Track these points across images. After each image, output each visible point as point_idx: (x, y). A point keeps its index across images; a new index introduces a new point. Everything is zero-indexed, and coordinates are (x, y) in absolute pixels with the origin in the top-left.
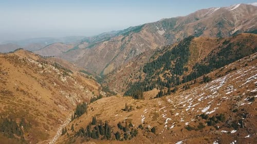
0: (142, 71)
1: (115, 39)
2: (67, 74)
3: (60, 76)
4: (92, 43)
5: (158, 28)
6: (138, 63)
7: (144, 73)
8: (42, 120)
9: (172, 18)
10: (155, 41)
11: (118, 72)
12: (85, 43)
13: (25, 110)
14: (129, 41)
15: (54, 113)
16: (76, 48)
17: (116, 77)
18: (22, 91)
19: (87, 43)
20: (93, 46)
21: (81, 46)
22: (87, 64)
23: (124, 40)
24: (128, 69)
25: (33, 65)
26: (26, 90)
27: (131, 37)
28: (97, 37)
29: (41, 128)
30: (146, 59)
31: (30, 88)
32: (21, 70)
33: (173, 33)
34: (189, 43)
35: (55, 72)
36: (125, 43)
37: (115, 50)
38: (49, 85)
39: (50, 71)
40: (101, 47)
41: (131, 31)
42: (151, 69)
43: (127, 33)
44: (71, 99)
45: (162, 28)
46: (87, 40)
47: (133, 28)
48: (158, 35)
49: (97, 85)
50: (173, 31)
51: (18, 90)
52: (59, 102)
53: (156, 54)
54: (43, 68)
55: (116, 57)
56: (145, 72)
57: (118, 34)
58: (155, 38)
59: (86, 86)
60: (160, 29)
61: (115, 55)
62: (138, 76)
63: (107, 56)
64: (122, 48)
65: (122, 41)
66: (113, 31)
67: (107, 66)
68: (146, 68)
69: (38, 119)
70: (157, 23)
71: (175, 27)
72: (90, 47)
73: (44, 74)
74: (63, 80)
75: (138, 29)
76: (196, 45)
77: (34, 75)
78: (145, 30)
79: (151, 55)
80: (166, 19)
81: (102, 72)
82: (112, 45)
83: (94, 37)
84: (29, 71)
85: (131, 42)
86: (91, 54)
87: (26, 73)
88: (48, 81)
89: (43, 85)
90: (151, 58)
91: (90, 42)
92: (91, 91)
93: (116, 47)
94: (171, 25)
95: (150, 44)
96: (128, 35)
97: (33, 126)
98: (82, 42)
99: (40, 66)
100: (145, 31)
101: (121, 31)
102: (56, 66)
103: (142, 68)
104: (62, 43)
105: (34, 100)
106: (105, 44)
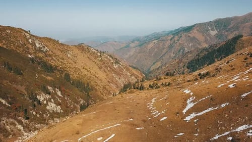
0: (186, 67)
1: (164, 38)
2: (119, 63)
3: (113, 63)
4: (142, 42)
5: (210, 28)
6: (183, 60)
7: (187, 70)
8: (100, 89)
9: (226, 18)
10: (206, 41)
11: (163, 68)
12: (136, 42)
13: (89, 81)
14: (178, 40)
15: (107, 87)
16: (128, 46)
17: (161, 73)
18: (86, 69)
19: (138, 42)
20: (143, 44)
21: (132, 45)
22: (136, 60)
23: (173, 40)
24: (173, 65)
25: (94, 53)
26: (89, 69)
27: (181, 37)
28: (148, 36)
29: (99, 93)
30: (191, 57)
31: (91, 68)
32: (86, 56)
33: (226, 33)
34: (236, 42)
35: (109, 60)
36: (174, 42)
37: (163, 49)
38: (105, 68)
39: (106, 59)
40: (151, 45)
41: (181, 31)
42: (194, 66)
43: (178, 33)
44: (120, 81)
45: (215, 29)
46: (138, 39)
47: (184, 28)
48: (209, 35)
49: (142, 75)
50: (227, 31)
51: (84, 68)
52: (111, 82)
53: (201, 52)
54: (101, 56)
55: (163, 55)
56: (188, 68)
57: (168, 34)
58: (206, 38)
59: (132, 74)
60: (212, 30)
61: (163, 53)
62: (181, 72)
63: (155, 54)
64: (171, 47)
65: (171, 40)
66: (164, 32)
67: (154, 64)
68: (190, 65)
69: (97, 88)
70: (210, 23)
71: (229, 27)
72: (140, 46)
73: (101, 60)
74: (115, 66)
75: (188, 29)
76: (244, 44)
77: (95, 60)
78: (195, 29)
79: (197, 53)
80: (220, 19)
81: (149, 69)
82: (161, 44)
83: (145, 37)
84: (91, 57)
85: (180, 42)
86: (140, 52)
87: (89, 58)
88: (104, 65)
89: (100, 68)
90: (197, 55)
91: (140, 42)
92: (136, 78)
93: (165, 45)
94: (225, 26)
95: (200, 44)
96: (178, 35)
97: (94, 91)
98: (133, 42)
99: (99, 54)
100: (195, 31)
101: (172, 31)
102: (110, 56)
103: (186, 64)
104: (116, 42)
105: (94, 77)
106: (155, 43)
